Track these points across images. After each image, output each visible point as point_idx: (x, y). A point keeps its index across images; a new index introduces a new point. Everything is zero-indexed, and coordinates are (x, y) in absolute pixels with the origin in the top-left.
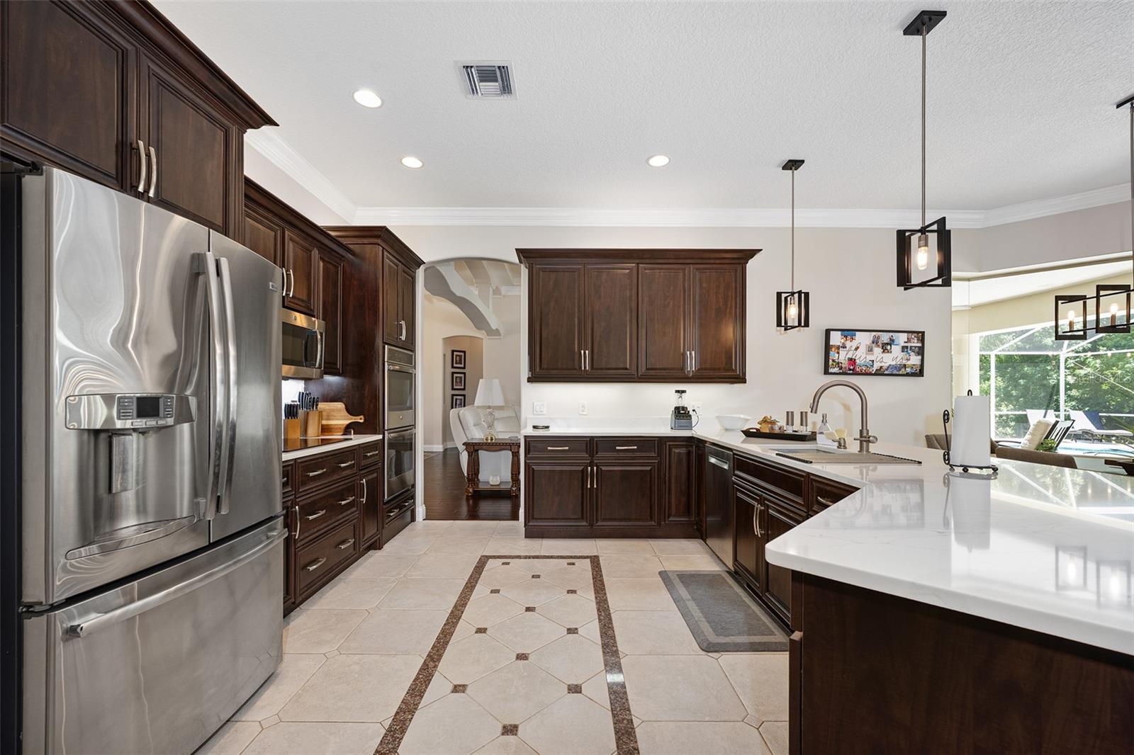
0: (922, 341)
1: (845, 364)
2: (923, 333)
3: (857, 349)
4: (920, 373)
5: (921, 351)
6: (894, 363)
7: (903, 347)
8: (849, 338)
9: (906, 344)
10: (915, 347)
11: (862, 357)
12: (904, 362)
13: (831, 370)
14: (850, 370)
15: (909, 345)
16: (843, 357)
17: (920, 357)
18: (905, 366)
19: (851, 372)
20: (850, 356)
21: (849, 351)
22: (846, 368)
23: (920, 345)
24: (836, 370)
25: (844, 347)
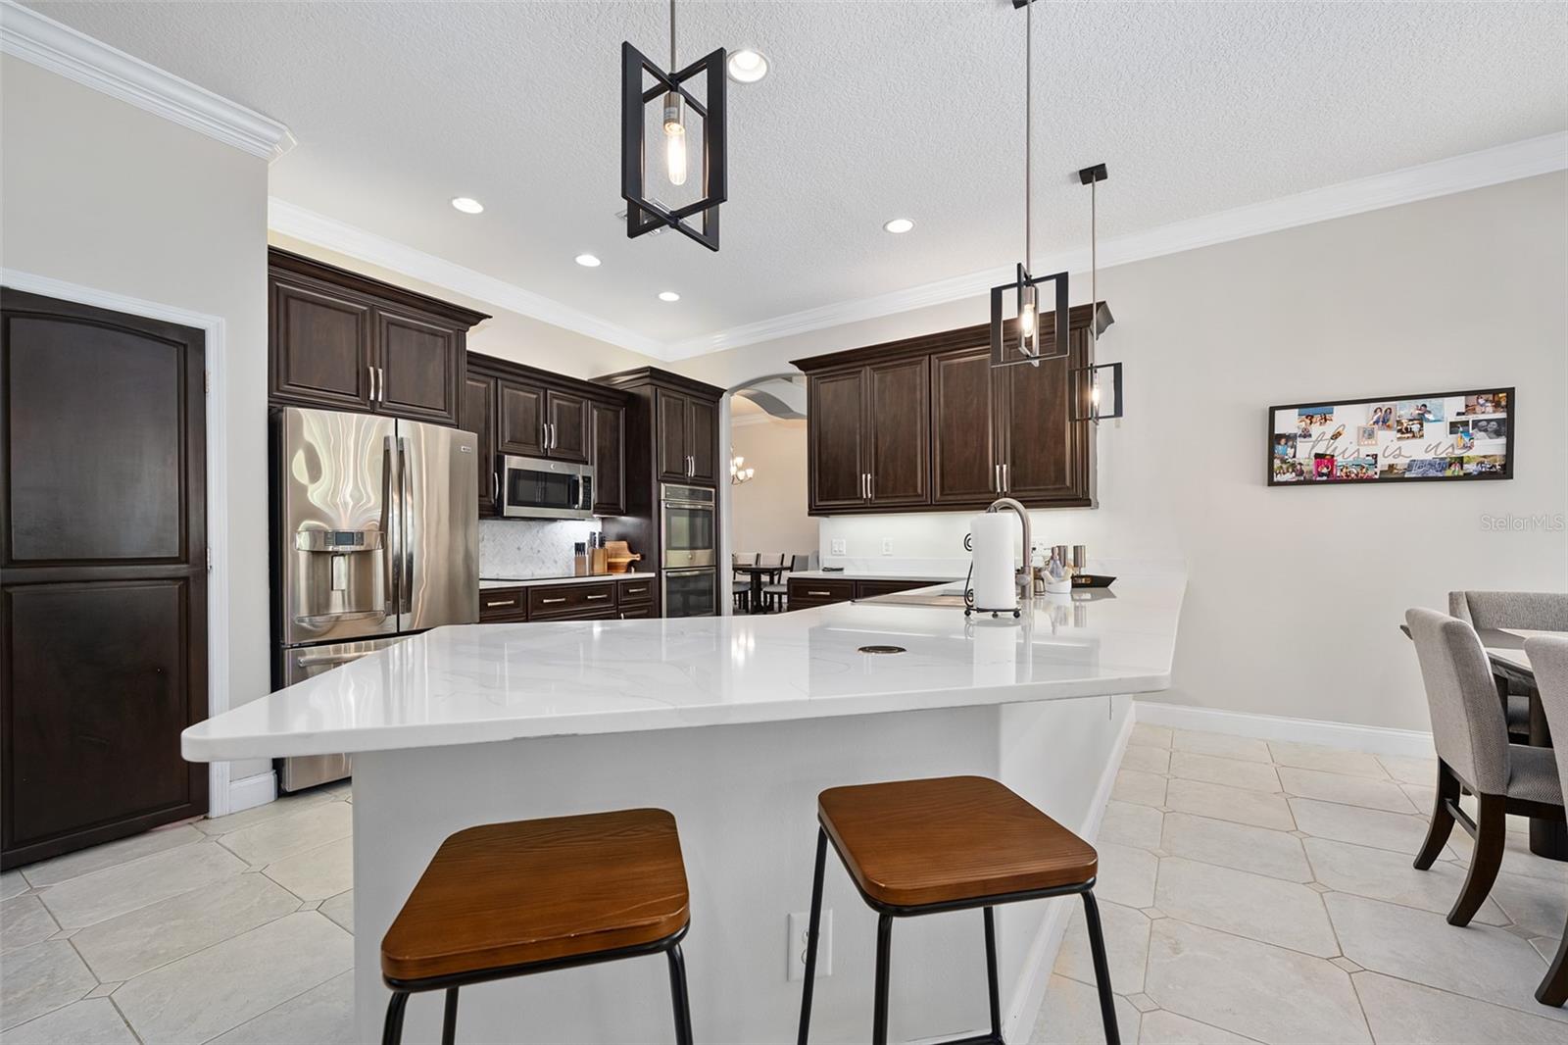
0: (1510, 408)
1: (1309, 465)
2: (1510, 393)
3: (1335, 436)
4: (1505, 471)
5: (1506, 429)
6: (1429, 456)
7: (1453, 425)
8: (1317, 418)
9: (1463, 418)
10: (1489, 421)
11: (1348, 452)
12: (1458, 453)
13: (1278, 478)
14: (1323, 475)
15: (1471, 418)
16: (1304, 453)
17: (1503, 440)
18: (1461, 461)
19: (1325, 478)
20: (1320, 449)
21: (1317, 441)
22: (1311, 472)
23: (1503, 415)
24: (1290, 477)
25: (1306, 435)
